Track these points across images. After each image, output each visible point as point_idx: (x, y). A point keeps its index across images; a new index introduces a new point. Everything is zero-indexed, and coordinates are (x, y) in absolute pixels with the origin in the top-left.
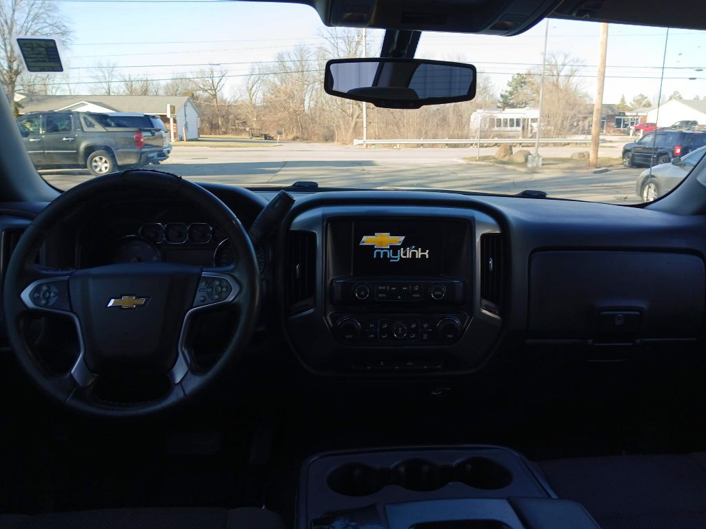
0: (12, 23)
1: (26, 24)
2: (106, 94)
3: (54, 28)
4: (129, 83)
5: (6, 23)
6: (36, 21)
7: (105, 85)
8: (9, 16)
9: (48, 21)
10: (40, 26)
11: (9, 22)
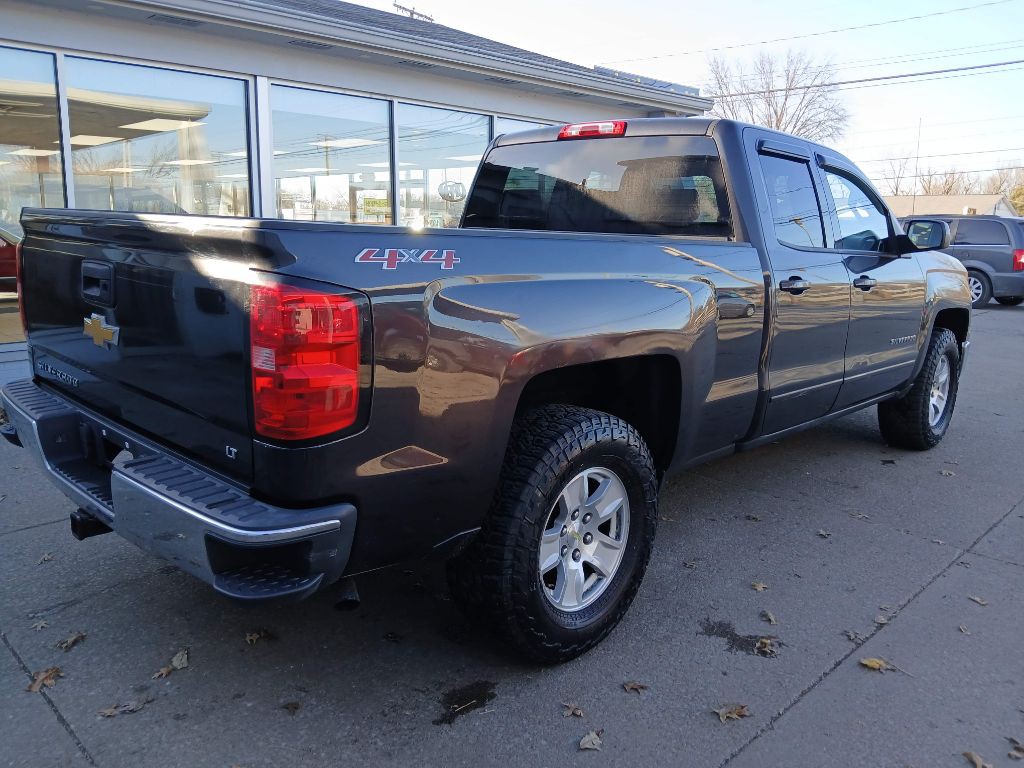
0: (782, 113)
1: (797, 113)
2: (892, 194)
3: (830, 113)
4: (926, 180)
5: (776, 113)
6: (810, 107)
7: (892, 183)
8: (780, 105)
9: (824, 105)
10: (813, 112)
11: (779, 114)
